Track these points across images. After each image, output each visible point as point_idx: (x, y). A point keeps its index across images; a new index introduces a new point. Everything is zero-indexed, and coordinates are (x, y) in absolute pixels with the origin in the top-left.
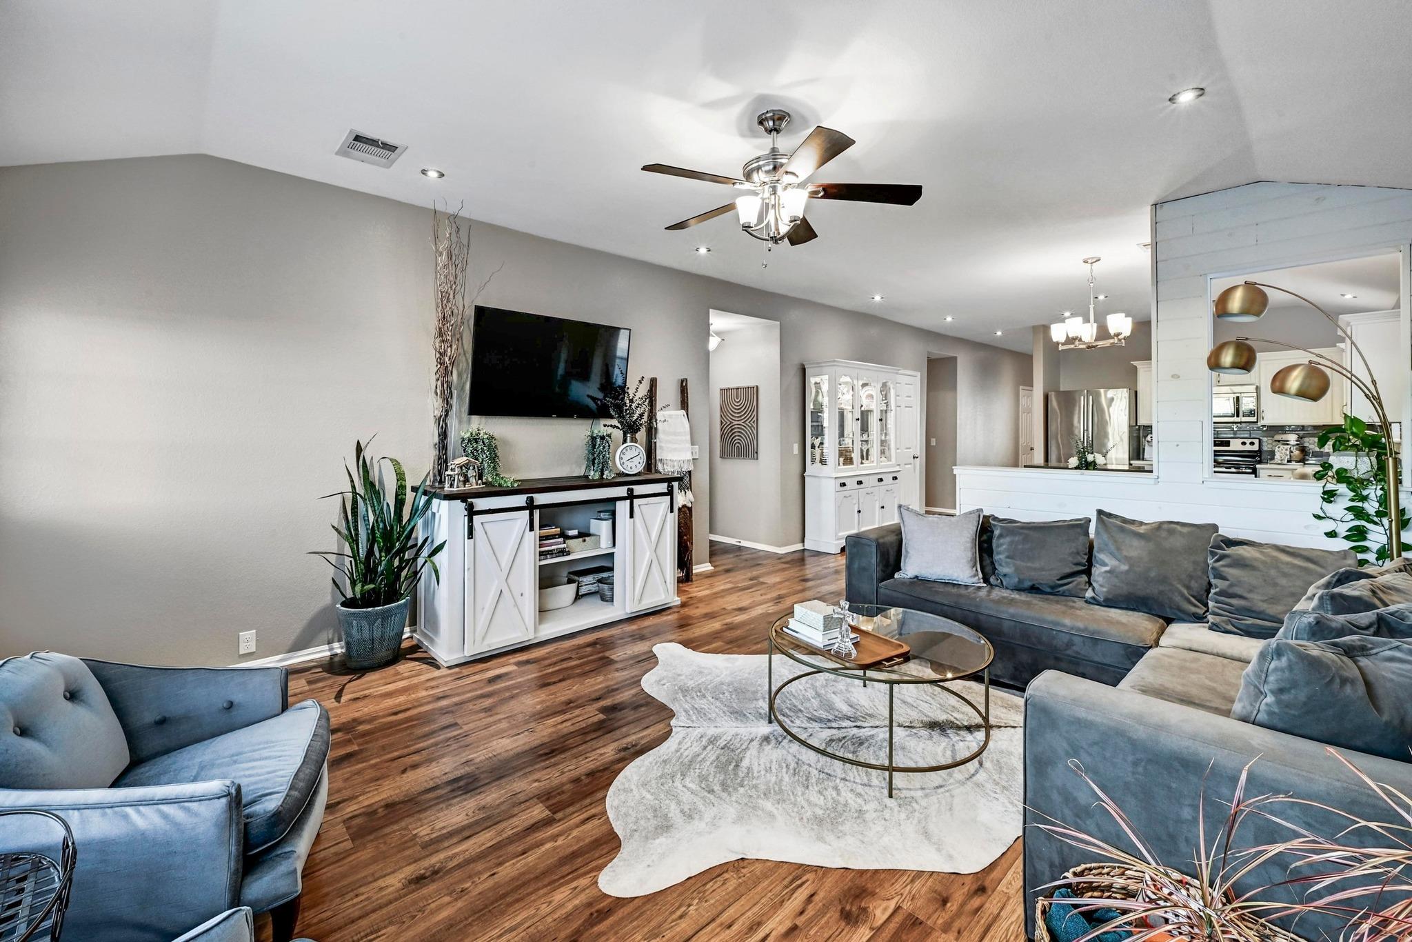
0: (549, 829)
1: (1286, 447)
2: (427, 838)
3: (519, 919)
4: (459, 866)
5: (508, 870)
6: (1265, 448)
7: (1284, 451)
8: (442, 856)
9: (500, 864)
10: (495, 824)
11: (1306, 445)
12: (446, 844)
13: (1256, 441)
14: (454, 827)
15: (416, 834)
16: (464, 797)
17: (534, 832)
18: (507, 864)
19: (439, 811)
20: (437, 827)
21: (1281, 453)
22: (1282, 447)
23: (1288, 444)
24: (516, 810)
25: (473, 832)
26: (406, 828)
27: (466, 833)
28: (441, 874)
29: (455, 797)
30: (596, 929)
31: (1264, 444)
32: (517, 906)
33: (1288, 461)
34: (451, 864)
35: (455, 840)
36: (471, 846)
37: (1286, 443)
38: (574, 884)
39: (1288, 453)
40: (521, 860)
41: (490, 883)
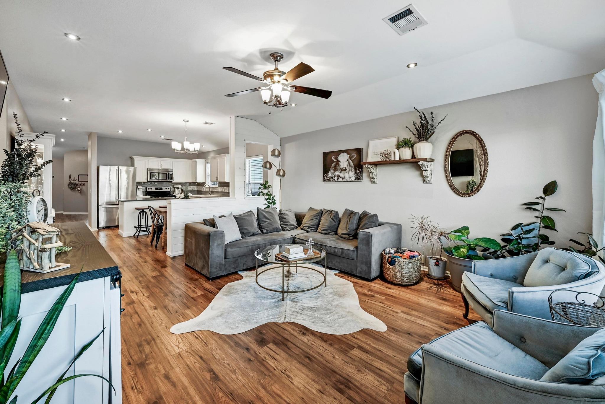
0: (364, 346)
2: (387, 385)
3: (407, 345)
4: (396, 367)
5: (391, 353)
8: (394, 375)
9: (389, 356)
10: (368, 363)
12: (387, 376)
14: (376, 377)
15: (387, 390)
16: (353, 381)
17: (367, 350)
18: (387, 354)
19: (367, 387)
20: (379, 383)
24: (356, 359)
25: (376, 369)
26: (385, 397)
27: (378, 371)
28: (403, 371)
29: (355, 385)
30: (400, 330)
32: (403, 347)
34: (397, 370)
35: (384, 374)
36: (385, 367)
38: (388, 337)
40: (384, 351)
41: (398, 356)
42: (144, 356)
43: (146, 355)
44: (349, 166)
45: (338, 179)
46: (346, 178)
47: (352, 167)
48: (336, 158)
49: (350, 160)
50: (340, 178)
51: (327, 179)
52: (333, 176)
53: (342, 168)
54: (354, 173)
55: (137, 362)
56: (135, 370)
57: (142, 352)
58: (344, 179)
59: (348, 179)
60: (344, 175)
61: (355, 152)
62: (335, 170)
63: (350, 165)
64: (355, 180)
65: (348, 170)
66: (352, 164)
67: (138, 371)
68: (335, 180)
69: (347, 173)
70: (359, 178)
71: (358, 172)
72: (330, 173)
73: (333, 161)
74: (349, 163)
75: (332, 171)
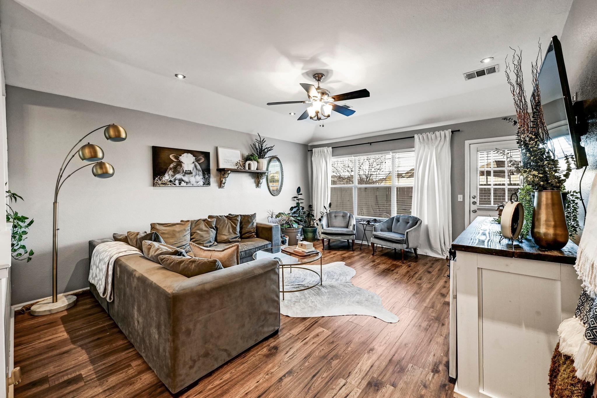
42: (431, 322)
43: (429, 321)
44: (195, 169)
45: (180, 184)
46: (191, 182)
47: (199, 171)
48: (177, 158)
49: (196, 163)
50: (183, 182)
51: (162, 184)
52: (172, 179)
53: (186, 171)
54: (202, 177)
55: (438, 323)
56: (443, 320)
57: (429, 324)
58: (189, 184)
59: (195, 184)
60: (189, 179)
61: (203, 155)
62: (176, 171)
63: (197, 169)
64: (204, 185)
65: (194, 174)
66: (199, 167)
67: (442, 318)
68: (175, 184)
69: (193, 177)
70: (207, 183)
71: (206, 176)
72: (166, 175)
73: (172, 161)
74: (196, 166)
75: (171, 172)
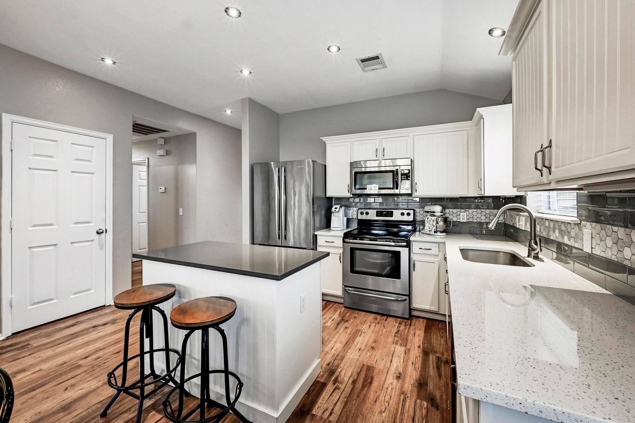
1: (433, 218)
6: (418, 219)
7: (431, 222)
11: (447, 215)
13: (411, 212)
21: (430, 224)
22: (430, 218)
23: (434, 216)
31: (418, 214)
33: (435, 232)
37: (432, 214)
39: (435, 223)
